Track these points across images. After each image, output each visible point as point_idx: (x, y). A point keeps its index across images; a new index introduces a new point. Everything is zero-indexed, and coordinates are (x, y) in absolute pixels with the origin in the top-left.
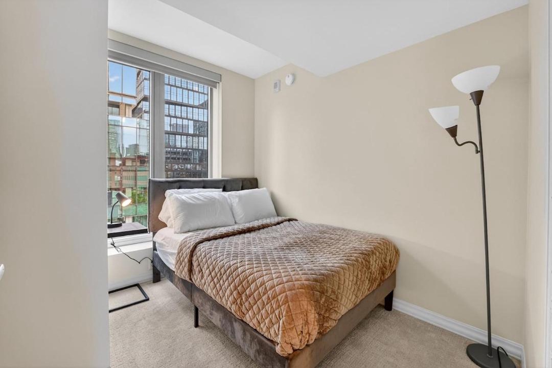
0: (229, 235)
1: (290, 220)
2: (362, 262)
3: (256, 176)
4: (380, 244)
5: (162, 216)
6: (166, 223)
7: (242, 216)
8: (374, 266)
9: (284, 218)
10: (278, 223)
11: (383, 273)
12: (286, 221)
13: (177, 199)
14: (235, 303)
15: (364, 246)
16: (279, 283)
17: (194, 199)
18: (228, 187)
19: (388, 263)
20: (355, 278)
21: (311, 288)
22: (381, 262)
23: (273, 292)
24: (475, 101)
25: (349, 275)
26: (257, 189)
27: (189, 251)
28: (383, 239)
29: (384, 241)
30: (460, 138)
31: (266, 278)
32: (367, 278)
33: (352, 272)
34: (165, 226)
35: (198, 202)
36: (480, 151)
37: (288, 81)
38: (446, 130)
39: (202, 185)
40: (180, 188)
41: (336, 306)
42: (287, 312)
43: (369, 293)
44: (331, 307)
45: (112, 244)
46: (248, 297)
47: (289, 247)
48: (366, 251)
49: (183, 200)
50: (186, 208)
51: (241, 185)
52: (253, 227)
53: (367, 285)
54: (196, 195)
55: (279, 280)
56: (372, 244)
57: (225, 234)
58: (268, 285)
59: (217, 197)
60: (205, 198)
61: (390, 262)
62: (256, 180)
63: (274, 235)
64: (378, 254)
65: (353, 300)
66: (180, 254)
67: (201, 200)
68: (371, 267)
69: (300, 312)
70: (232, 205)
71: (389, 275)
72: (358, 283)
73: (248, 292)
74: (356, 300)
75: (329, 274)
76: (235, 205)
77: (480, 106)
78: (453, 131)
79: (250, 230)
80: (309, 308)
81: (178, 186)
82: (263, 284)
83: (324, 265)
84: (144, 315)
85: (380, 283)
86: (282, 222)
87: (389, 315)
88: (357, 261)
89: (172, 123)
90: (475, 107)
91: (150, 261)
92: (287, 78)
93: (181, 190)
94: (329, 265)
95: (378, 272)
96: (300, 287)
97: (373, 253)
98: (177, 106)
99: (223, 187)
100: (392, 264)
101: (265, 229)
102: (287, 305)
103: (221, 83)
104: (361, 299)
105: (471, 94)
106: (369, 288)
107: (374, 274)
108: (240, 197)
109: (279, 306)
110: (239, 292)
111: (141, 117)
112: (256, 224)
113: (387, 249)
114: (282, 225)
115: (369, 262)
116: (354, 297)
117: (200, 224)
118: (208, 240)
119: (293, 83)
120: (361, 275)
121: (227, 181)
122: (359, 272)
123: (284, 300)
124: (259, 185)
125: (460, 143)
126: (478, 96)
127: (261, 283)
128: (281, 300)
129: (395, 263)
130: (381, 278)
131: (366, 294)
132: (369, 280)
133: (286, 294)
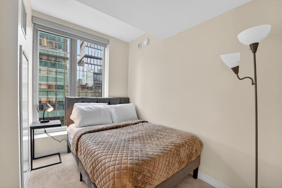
0: (104, 130)
1: (143, 122)
2: (174, 151)
3: (129, 97)
4: (190, 140)
5: (72, 117)
6: (74, 121)
7: (116, 119)
8: (183, 154)
9: (140, 120)
10: (136, 124)
11: (190, 158)
12: (140, 122)
13: (78, 108)
14: (91, 173)
15: (178, 141)
16: (112, 165)
17: (88, 108)
18: (111, 102)
19: (194, 152)
20: (167, 163)
21: (132, 169)
22: (189, 151)
23: (108, 170)
24: (253, 50)
25: (163, 160)
26: (128, 104)
27: (77, 138)
28: (192, 136)
29: (193, 138)
30: (241, 75)
31: (107, 160)
32: (177, 161)
33: (166, 158)
34: (73, 123)
35: (91, 110)
36: (255, 83)
37: (145, 42)
38: (231, 69)
39: (96, 101)
40: (83, 102)
41: (150, 181)
42: (113, 185)
43: (178, 170)
44: (147, 181)
45: (44, 131)
46: (97, 171)
47: (133, 139)
48: (179, 144)
49: (82, 109)
50: (83, 113)
51: (119, 102)
52: (119, 125)
53: (176, 166)
54: (90, 106)
55: (113, 163)
56: (184, 140)
57: (101, 129)
58: (107, 165)
59: (102, 108)
60: (95, 108)
61: (196, 150)
62: (128, 99)
63: (129, 131)
64: (186, 146)
65: (165, 176)
66: (74, 139)
67: (93, 109)
68: (180, 155)
69: (120, 185)
70: (111, 113)
71: (194, 159)
72: (170, 165)
73: (97, 168)
74: (167, 176)
75: (148, 160)
76: (113, 112)
77: (256, 53)
78: (236, 70)
79: (117, 127)
80: (128, 183)
81: (82, 101)
82: (105, 164)
83: (147, 153)
84: (56, 172)
85: (187, 164)
86: (138, 123)
87: (195, 182)
88: (171, 151)
89: (98, 69)
90: (253, 54)
91: (66, 141)
92: (145, 41)
93: (82, 104)
94: (150, 153)
95: (186, 157)
96: (124, 168)
97: (183, 145)
99: (108, 102)
100: (197, 152)
101: (127, 127)
102: (113, 180)
103: (109, 45)
104: (172, 174)
105: (250, 45)
106: (179, 167)
107: (183, 159)
108: (116, 108)
109: (109, 180)
110: (93, 167)
111: (83, 66)
112: (122, 123)
113: (194, 143)
114: (137, 125)
115: (179, 152)
116: (166, 174)
117: (91, 122)
118: (90, 132)
119: (148, 44)
120: (172, 160)
121: (111, 99)
122: (171, 158)
123: (112, 177)
124: (130, 102)
125: (241, 78)
126: (255, 47)
127: (103, 164)
128: (111, 176)
129: (200, 151)
130: (188, 161)
131: (176, 171)
132: (179, 163)
133: (114, 173)
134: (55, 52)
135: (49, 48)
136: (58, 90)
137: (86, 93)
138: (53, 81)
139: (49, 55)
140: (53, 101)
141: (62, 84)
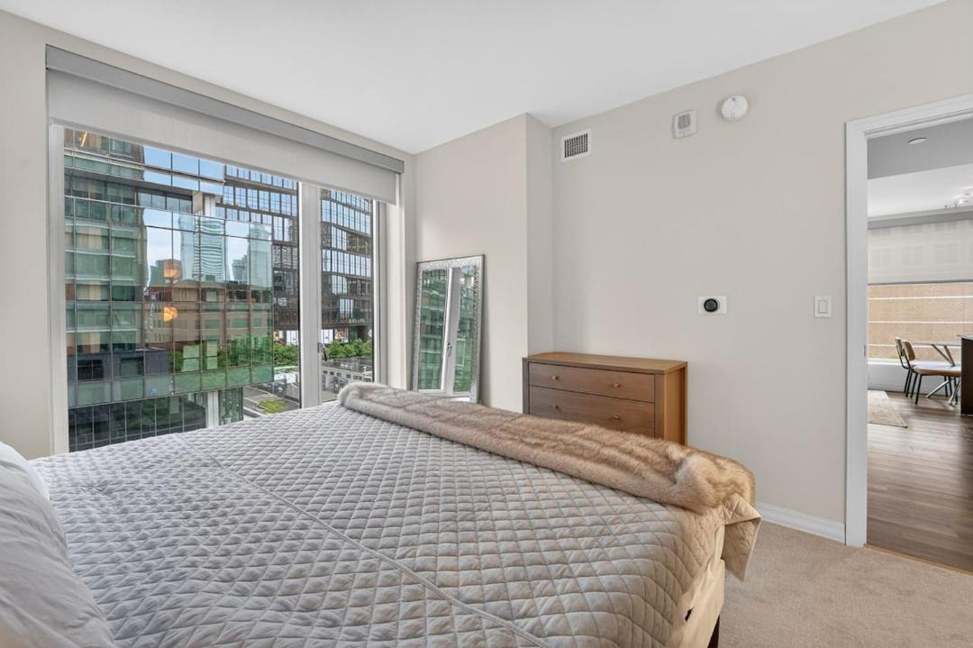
98: (261, 192)
134: (127, 171)
135: (112, 156)
136: (115, 305)
137: (248, 310)
138: (90, 272)
139: (109, 180)
140: (89, 347)
141: (131, 282)
